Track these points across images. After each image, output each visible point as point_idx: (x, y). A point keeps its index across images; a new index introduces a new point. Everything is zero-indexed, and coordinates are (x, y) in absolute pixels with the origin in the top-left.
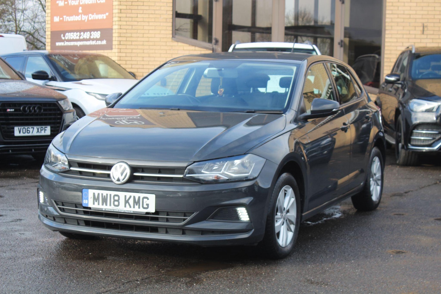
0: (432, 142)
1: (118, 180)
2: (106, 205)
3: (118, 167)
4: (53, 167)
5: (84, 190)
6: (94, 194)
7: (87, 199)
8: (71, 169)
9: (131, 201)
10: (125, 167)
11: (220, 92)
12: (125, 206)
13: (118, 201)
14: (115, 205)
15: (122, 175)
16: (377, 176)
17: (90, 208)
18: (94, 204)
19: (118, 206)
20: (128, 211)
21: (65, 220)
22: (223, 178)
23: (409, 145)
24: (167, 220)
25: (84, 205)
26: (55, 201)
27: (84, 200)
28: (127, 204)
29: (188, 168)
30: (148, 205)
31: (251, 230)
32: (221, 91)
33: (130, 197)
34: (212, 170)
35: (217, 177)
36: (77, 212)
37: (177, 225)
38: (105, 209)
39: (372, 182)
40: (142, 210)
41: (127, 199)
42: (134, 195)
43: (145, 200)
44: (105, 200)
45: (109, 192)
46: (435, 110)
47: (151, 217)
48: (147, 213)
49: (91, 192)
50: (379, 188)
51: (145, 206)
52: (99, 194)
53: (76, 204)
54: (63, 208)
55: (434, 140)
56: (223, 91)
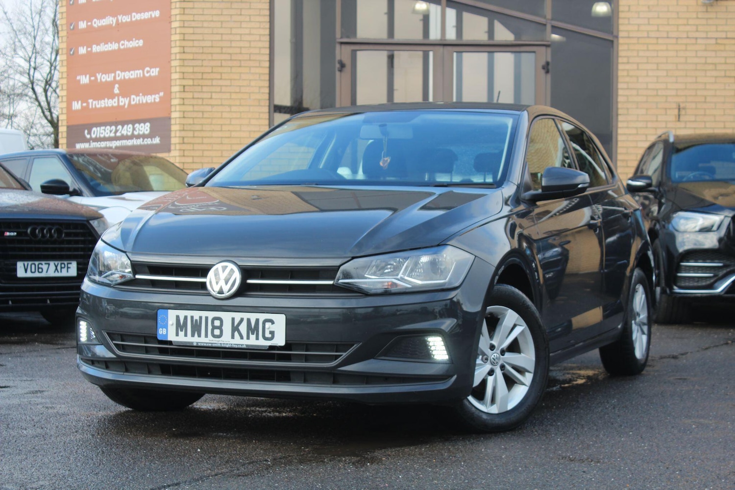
0: (712, 281)
1: (221, 292)
2: (199, 336)
3: (220, 270)
4: (104, 277)
5: (160, 312)
6: (178, 317)
7: (166, 327)
8: (138, 277)
9: (243, 328)
10: (232, 269)
11: (384, 164)
12: (233, 337)
13: (220, 328)
14: (214, 336)
15: (226, 283)
16: (642, 316)
17: (170, 343)
18: (177, 335)
19: (220, 336)
20: (238, 345)
21: (126, 365)
22: (402, 286)
23: (675, 287)
24: (307, 358)
25: (160, 338)
26: (107, 333)
27: (161, 329)
28: (236, 334)
29: (342, 268)
30: (272, 333)
31: (452, 376)
32: (385, 162)
33: (242, 320)
34: (383, 274)
35: (394, 284)
36: (147, 350)
37: (325, 366)
38: (197, 343)
39: (635, 327)
40: (262, 343)
41: (236, 324)
42: (248, 317)
43: (268, 325)
44: (196, 328)
45: (204, 314)
46: (715, 228)
47: (277, 354)
48: (272, 348)
49: (172, 314)
50: (645, 338)
51: (268, 335)
52: (186, 318)
53: (145, 337)
54: (123, 345)
55: (715, 278)
56: (389, 161)
